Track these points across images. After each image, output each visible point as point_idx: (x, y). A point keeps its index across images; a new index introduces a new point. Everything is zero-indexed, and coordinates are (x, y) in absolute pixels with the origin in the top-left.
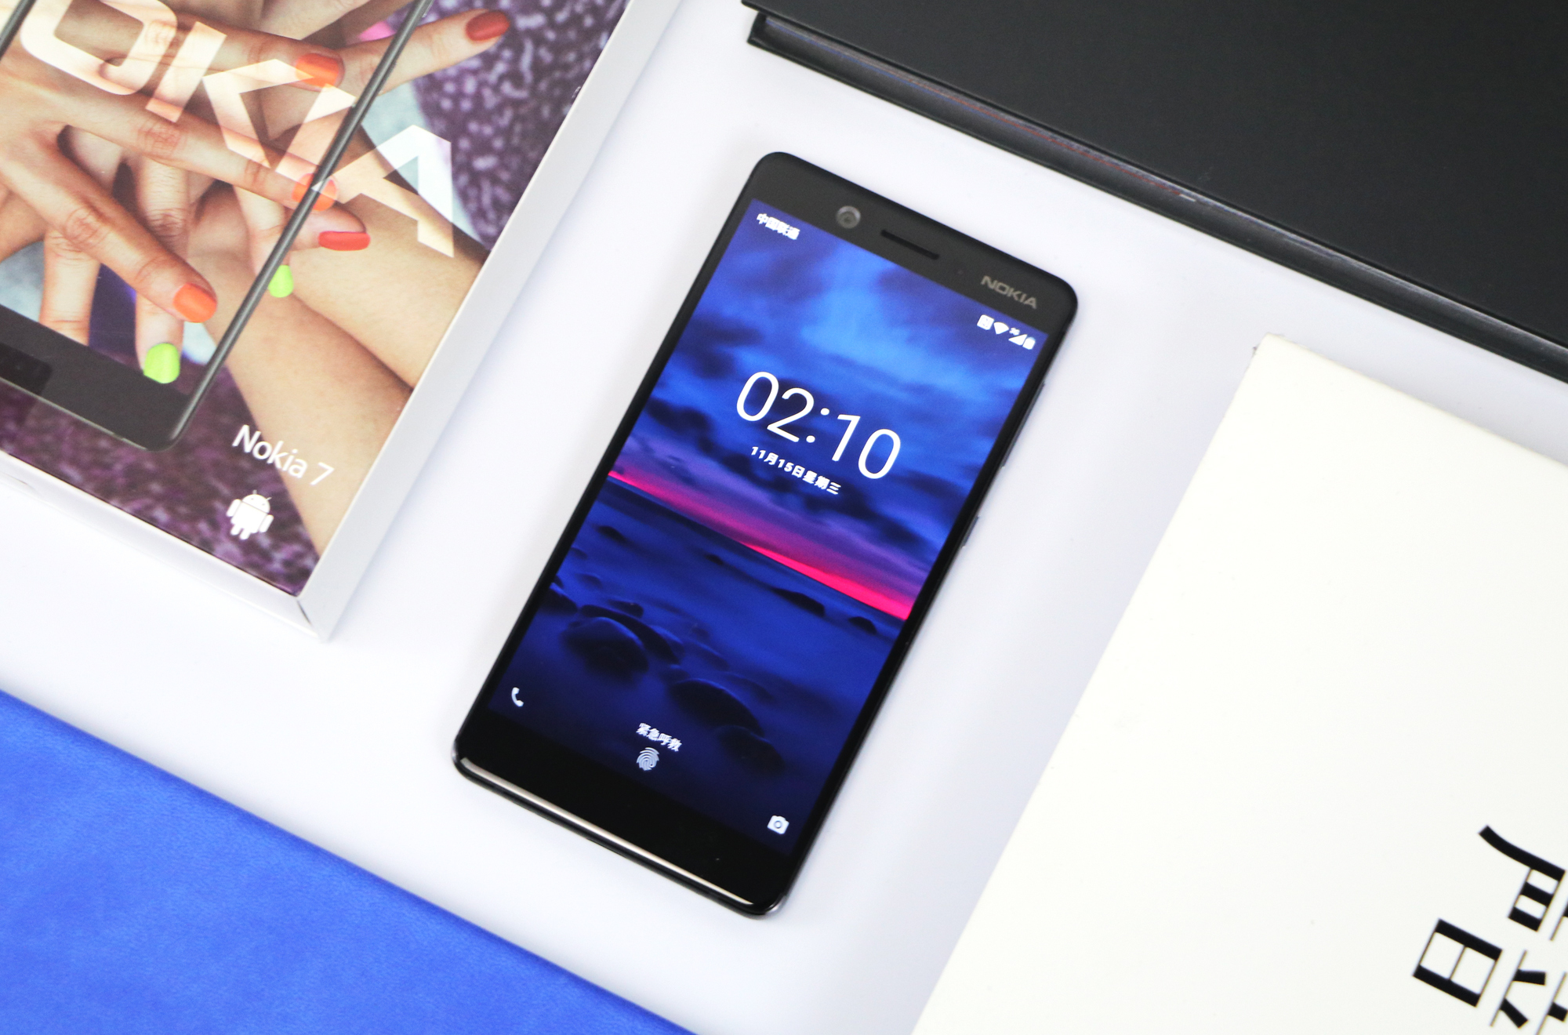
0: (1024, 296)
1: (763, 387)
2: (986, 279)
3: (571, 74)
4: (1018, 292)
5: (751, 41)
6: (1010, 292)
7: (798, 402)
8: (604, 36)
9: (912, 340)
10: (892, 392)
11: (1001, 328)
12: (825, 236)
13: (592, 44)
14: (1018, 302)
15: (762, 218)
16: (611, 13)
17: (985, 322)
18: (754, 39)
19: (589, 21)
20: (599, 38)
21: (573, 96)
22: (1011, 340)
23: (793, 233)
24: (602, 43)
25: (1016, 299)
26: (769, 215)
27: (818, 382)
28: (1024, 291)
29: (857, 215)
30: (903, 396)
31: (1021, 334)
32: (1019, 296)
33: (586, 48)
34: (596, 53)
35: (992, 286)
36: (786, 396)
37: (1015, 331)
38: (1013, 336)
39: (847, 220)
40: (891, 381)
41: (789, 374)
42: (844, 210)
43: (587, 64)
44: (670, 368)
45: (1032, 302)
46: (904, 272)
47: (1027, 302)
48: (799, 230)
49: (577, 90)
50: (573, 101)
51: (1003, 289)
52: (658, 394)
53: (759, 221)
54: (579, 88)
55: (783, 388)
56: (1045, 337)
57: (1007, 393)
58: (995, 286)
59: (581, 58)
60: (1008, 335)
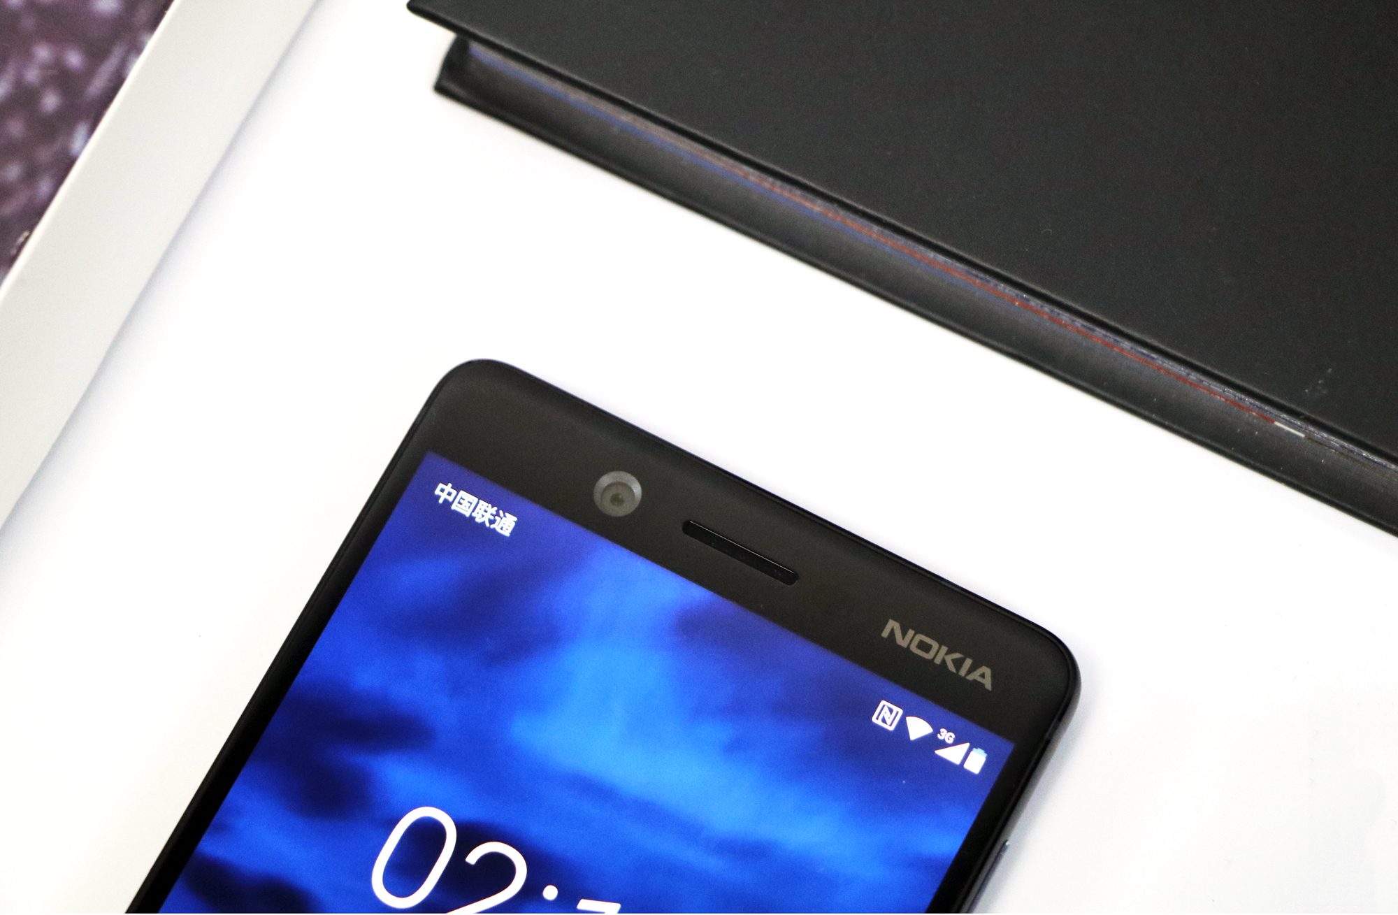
0: (968, 663)
1: (426, 835)
2: (892, 625)
3: (11, 208)
4: (957, 655)
5: (440, 88)
6: (939, 654)
7: (498, 871)
8: (81, 130)
9: (734, 748)
10: (692, 856)
11: (918, 728)
12: (565, 529)
13: (57, 146)
14: (955, 676)
15: (444, 492)
16: (98, 85)
17: (886, 715)
18: (446, 83)
19: (51, 101)
20: (70, 133)
21: (14, 251)
22: (940, 752)
23: (506, 525)
24: (76, 144)
25: (952, 668)
26: (457, 488)
27: (539, 830)
28: (967, 655)
29: (637, 489)
30: (713, 864)
31: (956, 743)
32: (958, 663)
33: (44, 155)
34: (65, 164)
35: (902, 642)
36: (473, 858)
37: (946, 735)
38: (944, 745)
39: (616, 500)
40: (690, 831)
41: (476, 812)
42: (606, 480)
43: (44, 186)
44: (237, 795)
45: (984, 676)
46: (727, 607)
47: (975, 676)
48: (516, 519)
49: (21, 239)
50: (12, 260)
51: (924, 647)
52: (210, 846)
53: (439, 497)
54: (26, 234)
55: (469, 837)
56: (1006, 748)
57: (924, 863)
58: (909, 640)
59: (31, 175)
60: (932, 742)
